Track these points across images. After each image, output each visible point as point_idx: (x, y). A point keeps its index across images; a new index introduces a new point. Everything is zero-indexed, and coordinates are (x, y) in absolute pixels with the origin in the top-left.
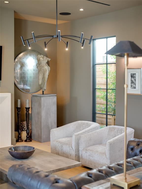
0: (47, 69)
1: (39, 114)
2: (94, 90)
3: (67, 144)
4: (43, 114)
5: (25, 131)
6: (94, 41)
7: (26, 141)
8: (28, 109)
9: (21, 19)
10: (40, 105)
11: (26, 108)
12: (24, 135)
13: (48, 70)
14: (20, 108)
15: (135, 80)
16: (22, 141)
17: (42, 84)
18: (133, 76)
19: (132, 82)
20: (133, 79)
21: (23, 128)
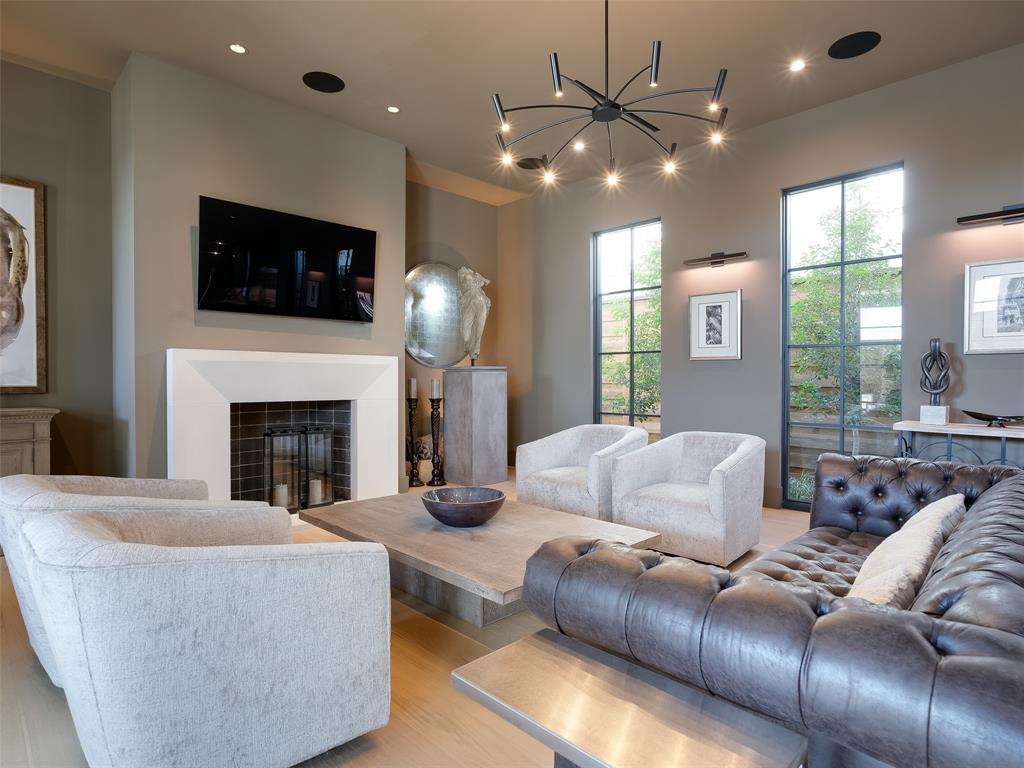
0: (483, 302)
1: (465, 413)
2: (598, 355)
3: (570, 484)
4: (477, 414)
5: (429, 458)
6: (599, 238)
7: (431, 484)
8: (435, 402)
9: (418, 182)
10: (468, 391)
11: (432, 400)
12: (426, 468)
13: (485, 307)
14: (417, 400)
15: (720, 322)
16: (422, 484)
17: (471, 340)
18: (713, 312)
19: (710, 327)
20: (713, 320)
21: (422, 452)
